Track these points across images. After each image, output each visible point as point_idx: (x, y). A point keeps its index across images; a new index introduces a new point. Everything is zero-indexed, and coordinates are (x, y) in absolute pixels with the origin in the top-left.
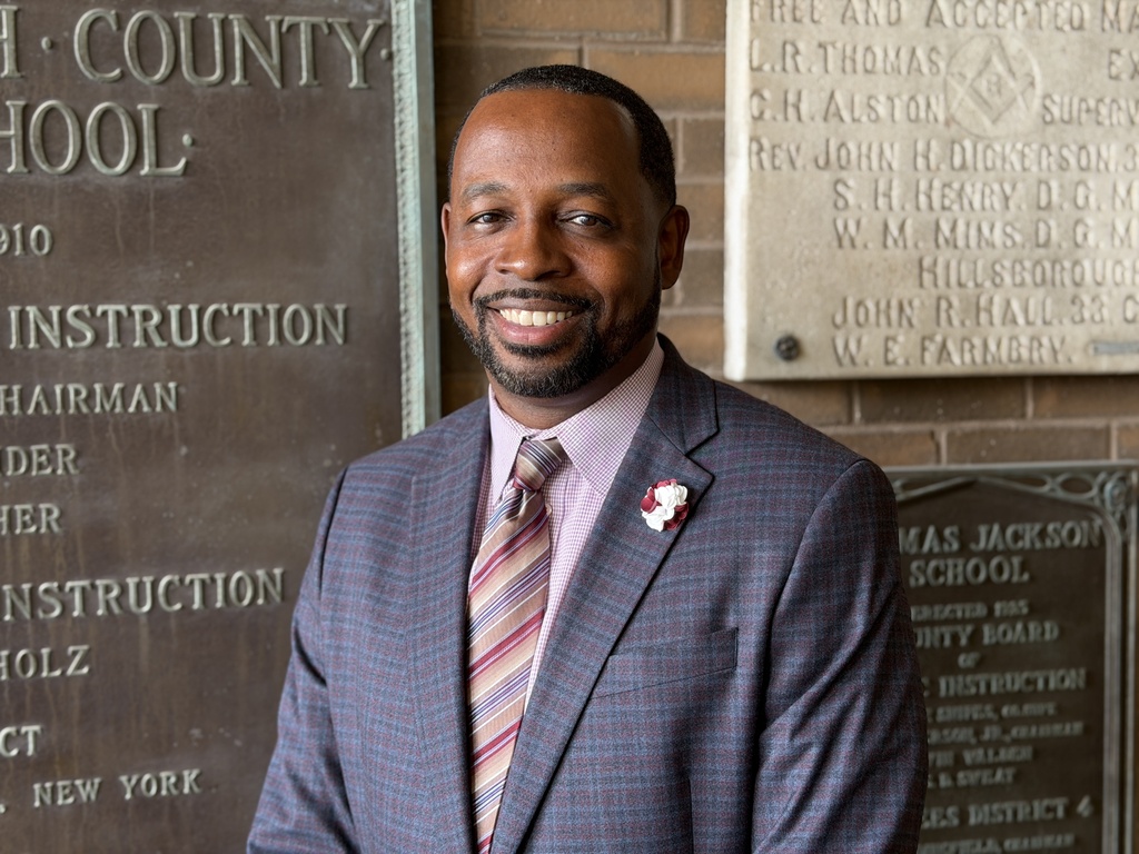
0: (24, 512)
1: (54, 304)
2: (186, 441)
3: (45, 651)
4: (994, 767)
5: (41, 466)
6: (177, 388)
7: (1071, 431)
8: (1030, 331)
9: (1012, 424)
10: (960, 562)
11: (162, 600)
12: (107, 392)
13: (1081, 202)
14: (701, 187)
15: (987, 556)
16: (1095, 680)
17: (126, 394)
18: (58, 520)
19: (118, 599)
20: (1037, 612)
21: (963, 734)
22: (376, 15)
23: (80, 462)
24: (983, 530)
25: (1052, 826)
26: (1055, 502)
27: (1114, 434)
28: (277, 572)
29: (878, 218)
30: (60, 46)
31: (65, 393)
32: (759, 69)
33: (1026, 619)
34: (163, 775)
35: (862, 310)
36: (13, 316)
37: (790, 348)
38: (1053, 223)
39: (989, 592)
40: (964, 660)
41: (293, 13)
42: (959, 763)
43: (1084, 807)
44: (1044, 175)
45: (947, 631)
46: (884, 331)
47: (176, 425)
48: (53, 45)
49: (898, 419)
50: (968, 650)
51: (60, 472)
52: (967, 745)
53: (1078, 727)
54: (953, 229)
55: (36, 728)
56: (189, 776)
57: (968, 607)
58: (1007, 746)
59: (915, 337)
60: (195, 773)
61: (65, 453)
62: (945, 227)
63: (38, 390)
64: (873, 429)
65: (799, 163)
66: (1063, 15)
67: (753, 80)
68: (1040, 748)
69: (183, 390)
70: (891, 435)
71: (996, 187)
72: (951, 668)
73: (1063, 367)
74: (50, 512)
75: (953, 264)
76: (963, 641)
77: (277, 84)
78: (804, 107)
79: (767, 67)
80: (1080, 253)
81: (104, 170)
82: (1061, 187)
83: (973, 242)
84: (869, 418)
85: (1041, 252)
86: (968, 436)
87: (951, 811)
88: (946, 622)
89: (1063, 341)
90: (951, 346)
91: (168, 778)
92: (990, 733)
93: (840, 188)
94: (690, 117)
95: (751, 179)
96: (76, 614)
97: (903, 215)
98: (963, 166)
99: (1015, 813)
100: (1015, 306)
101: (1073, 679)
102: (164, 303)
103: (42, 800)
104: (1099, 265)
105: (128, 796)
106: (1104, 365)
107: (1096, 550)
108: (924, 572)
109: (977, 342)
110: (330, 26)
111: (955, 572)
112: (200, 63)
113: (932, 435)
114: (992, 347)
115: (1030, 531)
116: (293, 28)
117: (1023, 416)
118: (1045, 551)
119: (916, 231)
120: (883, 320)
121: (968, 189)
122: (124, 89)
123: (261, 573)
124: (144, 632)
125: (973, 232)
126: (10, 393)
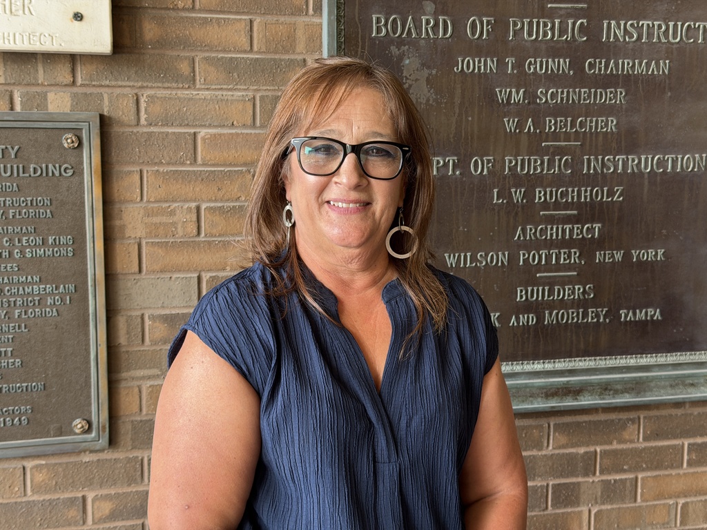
0: (602, 121)
1: (622, 20)
2: (670, 89)
3: (605, 189)
5: (610, 100)
6: (669, 63)
11: (655, 167)
12: (640, 64)
17: (648, 65)
18: (615, 125)
19: (637, 165)
23: (626, 98)
28: (704, 155)
31: (623, 63)
34: (649, 251)
36: (605, 25)
47: (667, 81)
51: (618, 102)
55: (600, 225)
56: (661, 252)
60: (663, 250)
61: (621, 93)
63: (612, 61)
69: (671, 65)
74: (612, 122)
91: (652, 253)
96: (619, 171)
102: (667, 21)
103: (599, 259)
105: (635, 260)
123: (697, 156)
124: (646, 182)
126: (600, 63)
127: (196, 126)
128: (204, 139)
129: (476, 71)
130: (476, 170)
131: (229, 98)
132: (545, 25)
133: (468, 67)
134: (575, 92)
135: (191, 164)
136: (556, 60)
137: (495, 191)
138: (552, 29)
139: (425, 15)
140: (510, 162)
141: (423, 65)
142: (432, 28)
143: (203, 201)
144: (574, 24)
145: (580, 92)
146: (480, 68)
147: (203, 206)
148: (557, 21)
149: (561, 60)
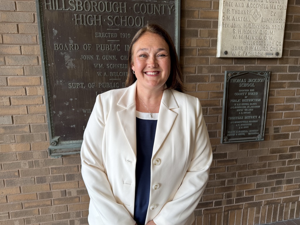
4: (248, 111)
7: (261, 66)
8: (258, 51)
9: (254, 65)
10: (246, 84)
13: (266, 33)
14: (214, 30)
15: (250, 83)
16: (262, 100)
20: (256, 91)
21: (245, 107)
22: (173, 5)
24: (249, 79)
25: (255, 119)
26: (259, 76)
27: (267, 67)
29: (239, 35)
30: (132, 9)
32: (224, 13)
33: (254, 92)
35: (236, 48)
36: (126, 46)
37: (226, 53)
38: (262, 36)
39: (250, 88)
40: (246, 97)
41: (162, 4)
42: (244, 111)
43: (259, 117)
44: (261, 29)
45: (244, 93)
46: (239, 51)
48: (131, 8)
49: (239, 64)
50: (246, 96)
52: (245, 108)
53: (259, 106)
54: (249, 37)
57: (246, 90)
58: (250, 109)
59: (243, 52)
62: (248, 36)
64: (235, 65)
65: (229, 27)
66: (265, 6)
67: (223, 14)
68: (254, 109)
70: (238, 66)
71: (255, 31)
72: (244, 98)
73: (262, 57)
75: (249, 42)
76: (246, 95)
77: (160, 14)
78: (230, 18)
79: (225, 13)
80: (265, 41)
81: (137, 26)
82: (263, 31)
83: (251, 39)
84: (235, 64)
85: (260, 40)
86: (248, 67)
87: (242, 117)
88: (244, 92)
89: (262, 53)
90: (247, 53)
92: (248, 107)
93: (234, 30)
94: (213, 20)
95: (222, 29)
97: (242, 34)
98: (251, 28)
99: (250, 118)
100: (256, 48)
101: (259, 100)
104: (268, 42)
106: (267, 56)
107: (264, 83)
108: (241, 85)
109: (251, 53)
110: (167, 6)
111: (245, 85)
112: (150, 11)
113: (243, 66)
114: (253, 53)
115: (255, 80)
116: (162, 6)
117: (255, 64)
118: (257, 82)
119: (244, 37)
120: (239, 49)
121: (251, 31)
122: (140, 15)
125: (251, 37)
126: (125, 57)
127: (7, 75)
128: (9, 79)
129: (87, 59)
130: (90, 87)
131: (16, 68)
132: (107, 46)
133: (85, 58)
134: (118, 65)
135: (6, 86)
136: (112, 56)
137: (97, 92)
138: (110, 47)
139: (70, 44)
140: (100, 84)
141: (71, 57)
142: (73, 47)
143: (11, 96)
144: (116, 46)
145: (119, 65)
146: (88, 58)
147: (11, 97)
148: (111, 45)
149: (113, 56)
